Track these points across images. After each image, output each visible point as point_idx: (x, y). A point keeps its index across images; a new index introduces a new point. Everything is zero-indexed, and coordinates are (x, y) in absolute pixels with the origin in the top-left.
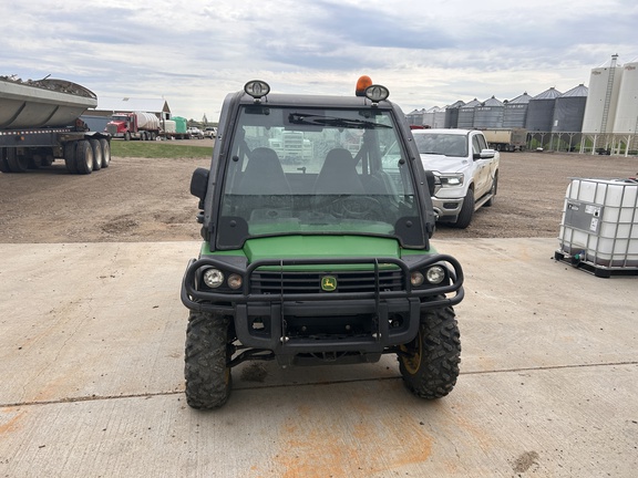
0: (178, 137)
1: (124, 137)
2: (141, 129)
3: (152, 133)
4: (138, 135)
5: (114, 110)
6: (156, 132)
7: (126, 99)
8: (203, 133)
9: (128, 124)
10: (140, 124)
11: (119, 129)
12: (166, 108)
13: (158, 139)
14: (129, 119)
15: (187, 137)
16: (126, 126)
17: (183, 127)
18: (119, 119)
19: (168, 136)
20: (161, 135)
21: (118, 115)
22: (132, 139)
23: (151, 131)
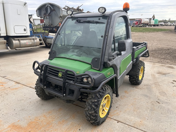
0: (154, 25)
1: (137, 26)
2: (143, 24)
3: (146, 24)
4: (141, 25)
5: (136, 18)
6: (147, 24)
7: (142, 15)
8: (164, 24)
9: (139, 22)
10: (142, 22)
11: (136, 24)
12: (154, 17)
13: (147, 26)
14: (139, 21)
15: (158, 25)
16: (138, 23)
17: (157, 22)
18: (136, 21)
19: (151, 25)
20: (149, 25)
21: (136, 20)
22: (139, 27)
23: (145, 24)
